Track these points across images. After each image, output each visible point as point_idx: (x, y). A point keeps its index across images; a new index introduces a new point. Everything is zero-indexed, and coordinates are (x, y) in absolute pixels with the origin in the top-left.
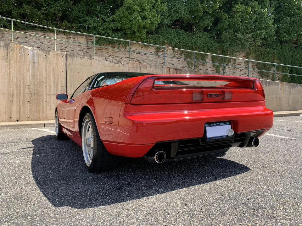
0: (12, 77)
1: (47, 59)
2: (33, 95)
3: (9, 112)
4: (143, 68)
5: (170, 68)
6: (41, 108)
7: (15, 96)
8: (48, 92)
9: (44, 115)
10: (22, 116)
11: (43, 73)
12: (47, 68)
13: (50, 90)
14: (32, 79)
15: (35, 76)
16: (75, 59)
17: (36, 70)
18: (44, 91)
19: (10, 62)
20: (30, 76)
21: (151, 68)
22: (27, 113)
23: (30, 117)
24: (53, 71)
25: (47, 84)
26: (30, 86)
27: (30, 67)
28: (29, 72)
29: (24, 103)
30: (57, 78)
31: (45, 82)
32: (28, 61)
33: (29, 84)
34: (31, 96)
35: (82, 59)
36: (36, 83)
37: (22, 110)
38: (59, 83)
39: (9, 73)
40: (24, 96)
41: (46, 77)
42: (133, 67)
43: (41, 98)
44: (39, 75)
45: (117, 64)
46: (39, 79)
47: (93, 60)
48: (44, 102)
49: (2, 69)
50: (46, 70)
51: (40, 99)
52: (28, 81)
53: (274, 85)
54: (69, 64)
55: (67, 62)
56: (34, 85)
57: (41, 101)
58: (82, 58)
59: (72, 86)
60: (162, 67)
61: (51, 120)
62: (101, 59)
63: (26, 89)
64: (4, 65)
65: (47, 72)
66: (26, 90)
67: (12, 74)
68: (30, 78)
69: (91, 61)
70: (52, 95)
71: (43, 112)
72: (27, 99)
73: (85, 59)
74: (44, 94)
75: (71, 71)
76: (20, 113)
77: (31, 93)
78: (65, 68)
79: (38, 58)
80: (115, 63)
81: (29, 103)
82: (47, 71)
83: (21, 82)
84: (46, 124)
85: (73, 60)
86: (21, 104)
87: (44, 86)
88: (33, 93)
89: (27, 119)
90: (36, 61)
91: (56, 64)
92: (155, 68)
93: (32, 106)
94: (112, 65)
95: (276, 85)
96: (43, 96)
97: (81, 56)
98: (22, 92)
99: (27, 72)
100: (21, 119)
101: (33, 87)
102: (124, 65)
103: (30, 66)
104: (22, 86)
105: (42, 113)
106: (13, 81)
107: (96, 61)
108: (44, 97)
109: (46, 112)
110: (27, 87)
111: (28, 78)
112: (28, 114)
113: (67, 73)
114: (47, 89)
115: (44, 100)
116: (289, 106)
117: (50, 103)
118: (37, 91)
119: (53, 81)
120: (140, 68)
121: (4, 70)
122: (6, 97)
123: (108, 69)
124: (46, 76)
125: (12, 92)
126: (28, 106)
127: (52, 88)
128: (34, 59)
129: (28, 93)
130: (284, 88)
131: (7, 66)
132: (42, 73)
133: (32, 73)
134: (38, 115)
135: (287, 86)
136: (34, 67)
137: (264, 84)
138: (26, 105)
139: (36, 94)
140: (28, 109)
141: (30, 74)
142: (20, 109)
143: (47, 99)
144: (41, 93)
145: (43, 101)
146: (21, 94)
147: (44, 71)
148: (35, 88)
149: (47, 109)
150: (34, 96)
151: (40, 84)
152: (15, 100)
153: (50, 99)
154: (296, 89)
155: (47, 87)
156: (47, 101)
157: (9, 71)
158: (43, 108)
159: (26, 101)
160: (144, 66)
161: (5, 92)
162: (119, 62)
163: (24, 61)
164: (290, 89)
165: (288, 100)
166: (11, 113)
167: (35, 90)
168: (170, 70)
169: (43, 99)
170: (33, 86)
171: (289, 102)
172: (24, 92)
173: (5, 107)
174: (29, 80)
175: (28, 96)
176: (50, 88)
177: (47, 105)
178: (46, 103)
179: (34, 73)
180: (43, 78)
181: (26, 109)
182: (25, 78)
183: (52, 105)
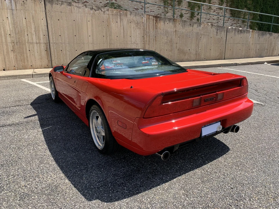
1: (25, 6)
2: (15, 44)
4: (123, 15)
5: (149, 15)
6: (25, 57)
8: (30, 41)
9: (30, 64)
10: (7, 66)
11: (23, 21)
12: (27, 15)
13: (32, 39)
14: (12, 28)
15: (14, 24)
16: (54, 5)
17: (15, 17)
18: (27, 40)
20: (10, 24)
21: (132, 15)
22: (12, 62)
23: (16, 66)
24: (33, 19)
25: (29, 33)
26: (11, 35)
27: (9, 15)
28: (8, 20)
29: (8, 52)
30: (38, 27)
31: (26, 30)
32: (6, 8)
33: (10, 33)
34: (14, 45)
35: (61, 6)
36: (17, 31)
37: (6, 59)
38: (41, 31)
40: (7, 45)
41: (27, 26)
42: (113, 15)
44: (18, 23)
45: (97, 11)
47: (72, 7)
48: (28, 51)
50: (26, 17)
51: (23, 48)
52: (8, 29)
53: (246, 33)
54: (49, 10)
55: (46, 9)
56: (16, 34)
57: (24, 50)
58: (62, 4)
59: (54, 34)
60: (142, 14)
61: (37, 68)
62: (81, 6)
63: (8, 38)
65: (27, 20)
66: (8, 40)
68: (11, 26)
69: (70, 7)
70: (35, 44)
71: (28, 61)
72: (10, 48)
73: (65, 6)
74: (27, 43)
75: (52, 18)
76: (5, 62)
77: (13, 42)
78: (45, 16)
79: (16, 4)
80: (95, 10)
81: (12, 52)
82: (27, 18)
83: (2, 30)
84: (34, 74)
85: (52, 6)
86: (5, 53)
87: (26, 35)
88: (15, 42)
89: (13, 68)
90: (14, 8)
91: (35, 11)
92: (135, 15)
93: (16, 55)
94: (92, 12)
95: (247, 33)
96: (25, 45)
97: (60, 3)
98: (4, 41)
99: (7, 20)
100: (8, 69)
101: (15, 36)
102: (104, 12)
103: (9, 13)
104: (3, 35)
105: (27, 62)
107: (76, 8)
108: (27, 46)
109: (31, 61)
111: (8, 26)
112: (14, 63)
113: (48, 21)
114: (29, 37)
115: (28, 49)
116: (256, 53)
117: (34, 52)
118: (19, 41)
119: (34, 30)
120: (121, 16)
123: (88, 16)
124: (27, 24)
126: (12, 55)
127: (34, 37)
128: (11, 5)
129: (10, 42)
130: (254, 36)
132: (21, 21)
133: (11, 21)
134: (23, 64)
135: (257, 34)
136: (13, 14)
137: (237, 32)
138: (10, 55)
139: (18, 43)
140: (13, 58)
141: (10, 22)
142: (5, 59)
143: (30, 47)
144: (24, 42)
146: (4, 43)
147: (24, 19)
148: (17, 37)
149: (32, 58)
150: (17, 45)
151: (21, 32)
153: (33, 48)
154: (265, 37)
155: (29, 35)
156: (31, 50)
158: (27, 57)
159: (10, 50)
160: (124, 13)
162: (99, 9)
163: (1, 8)
164: (259, 37)
165: (256, 48)
167: (17, 39)
168: (150, 18)
169: (26, 48)
170: (14, 34)
171: (256, 50)
172: (6, 41)
174: (10, 29)
175: (11, 45)
176: (32, 37)
177: (31, 54)
178: (30, 52)
179: (14, 21)
180: (23, 26)
181: (11, 58)
182: (5, 26)
183: (36, 54)
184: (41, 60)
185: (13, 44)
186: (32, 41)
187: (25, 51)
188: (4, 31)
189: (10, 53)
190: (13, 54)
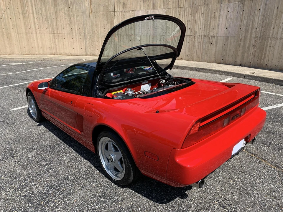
0: (243, 19)
2: (258, 39)
3: (236, 56)
6: (264, 53)
7: (243, 40)
8: (275, 35)
10: (245, 61)
11: (274, 11)
12: (280, 4)
13: (278, 33)
14: (261, 20)
15: (264, 15)
17: (267, 8)
18: (271, 34)
19: (244, 3)
20: (260, 17)
23: (252, 63)
25: (276, 25)
26: (257, 29)
27: (262, 6)
28: (260, 12)
29: (249, 48)
31: (273, 23)
33: (257, 26)
36: (264, 24)
37: (246, 55)
39: (242, 15)
40: (250, 40)
41: (276, 17)
43: (266, 43)
44: (269, 14)
46: (268, 19)
48: (268, 48)
49: (237, 11)
50: (278, 6)
51: (264, 44)
52: (257, 22)
56: (262, 26)
63: (254, 32)
64: (239, 7)
65: (279, 10)
66: (253, 34)
67: (244, 16)
68: (260, 19)
70: (279, 39)
71: (264, 58)
72: (253, 43)
74: (270, 38)
76: (244, 57)
77: (257, 37)
81: (253, 48)
82: (279, 8)
83: (251, 24)
86: (246, 48)
87: (272, 28)
88: (259, 37)
89: (249, 64)
93: (255, 51)
96: (268, 40)
98: (249, 35)
99: (258, 12)
100: (244, 64)
101: (260, 30)
103: (263, 4)
104: (250, 29)
105: (264, 60)
106: (243, 23)
108: (269, 42)
109: (267, 59)
110: (254, 29)
111: (257, 20)
112: (251, 59)
114: (274, 31)
117: (274, 48)
118: (263, 35)
121: (238, 13)
122: (235, 41)
124: (277, 15)
125: (241, 35)
127: (280, 30)
129: (254, 36)
131: (241, 8)
133: (262, 13)
134: (259, 61)
136: (266, 4)
138: (250, 50)
139: (261, 38)
141: (261, 14)
143: (272, 43)
145: (267, 46)
146: (248, 38)
148: (262, 31)
149: (270, 56)
150: (260, 39)
151: (268, 25)
152: (242, 44)
153: (275, 43)
155: (275, 29)
156: (272, 46)
157: (242, 13)
159: (251, 45)
161: (236, 36)
166: (237, 56)
167: (261, 33)
169: (267, 44)
170: (261, 28)
172: (251, 35)
173: (233, 50)
175: (254, 39)
176: (278, 30)
177: (271, 51)
178: (270, 49)
179: (265, 12)
180: (273, 17)
181: (250, 54)
182: (255, 20)
183: (276, 51)
184: (279, 60)
185: (256, 39)
186: (276, 36)
187: (265, 47)
188: (252, 25)
189: (251, 48)
190: (253, 49)
